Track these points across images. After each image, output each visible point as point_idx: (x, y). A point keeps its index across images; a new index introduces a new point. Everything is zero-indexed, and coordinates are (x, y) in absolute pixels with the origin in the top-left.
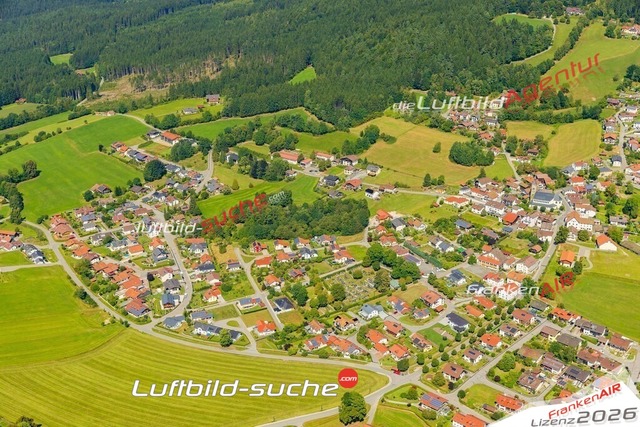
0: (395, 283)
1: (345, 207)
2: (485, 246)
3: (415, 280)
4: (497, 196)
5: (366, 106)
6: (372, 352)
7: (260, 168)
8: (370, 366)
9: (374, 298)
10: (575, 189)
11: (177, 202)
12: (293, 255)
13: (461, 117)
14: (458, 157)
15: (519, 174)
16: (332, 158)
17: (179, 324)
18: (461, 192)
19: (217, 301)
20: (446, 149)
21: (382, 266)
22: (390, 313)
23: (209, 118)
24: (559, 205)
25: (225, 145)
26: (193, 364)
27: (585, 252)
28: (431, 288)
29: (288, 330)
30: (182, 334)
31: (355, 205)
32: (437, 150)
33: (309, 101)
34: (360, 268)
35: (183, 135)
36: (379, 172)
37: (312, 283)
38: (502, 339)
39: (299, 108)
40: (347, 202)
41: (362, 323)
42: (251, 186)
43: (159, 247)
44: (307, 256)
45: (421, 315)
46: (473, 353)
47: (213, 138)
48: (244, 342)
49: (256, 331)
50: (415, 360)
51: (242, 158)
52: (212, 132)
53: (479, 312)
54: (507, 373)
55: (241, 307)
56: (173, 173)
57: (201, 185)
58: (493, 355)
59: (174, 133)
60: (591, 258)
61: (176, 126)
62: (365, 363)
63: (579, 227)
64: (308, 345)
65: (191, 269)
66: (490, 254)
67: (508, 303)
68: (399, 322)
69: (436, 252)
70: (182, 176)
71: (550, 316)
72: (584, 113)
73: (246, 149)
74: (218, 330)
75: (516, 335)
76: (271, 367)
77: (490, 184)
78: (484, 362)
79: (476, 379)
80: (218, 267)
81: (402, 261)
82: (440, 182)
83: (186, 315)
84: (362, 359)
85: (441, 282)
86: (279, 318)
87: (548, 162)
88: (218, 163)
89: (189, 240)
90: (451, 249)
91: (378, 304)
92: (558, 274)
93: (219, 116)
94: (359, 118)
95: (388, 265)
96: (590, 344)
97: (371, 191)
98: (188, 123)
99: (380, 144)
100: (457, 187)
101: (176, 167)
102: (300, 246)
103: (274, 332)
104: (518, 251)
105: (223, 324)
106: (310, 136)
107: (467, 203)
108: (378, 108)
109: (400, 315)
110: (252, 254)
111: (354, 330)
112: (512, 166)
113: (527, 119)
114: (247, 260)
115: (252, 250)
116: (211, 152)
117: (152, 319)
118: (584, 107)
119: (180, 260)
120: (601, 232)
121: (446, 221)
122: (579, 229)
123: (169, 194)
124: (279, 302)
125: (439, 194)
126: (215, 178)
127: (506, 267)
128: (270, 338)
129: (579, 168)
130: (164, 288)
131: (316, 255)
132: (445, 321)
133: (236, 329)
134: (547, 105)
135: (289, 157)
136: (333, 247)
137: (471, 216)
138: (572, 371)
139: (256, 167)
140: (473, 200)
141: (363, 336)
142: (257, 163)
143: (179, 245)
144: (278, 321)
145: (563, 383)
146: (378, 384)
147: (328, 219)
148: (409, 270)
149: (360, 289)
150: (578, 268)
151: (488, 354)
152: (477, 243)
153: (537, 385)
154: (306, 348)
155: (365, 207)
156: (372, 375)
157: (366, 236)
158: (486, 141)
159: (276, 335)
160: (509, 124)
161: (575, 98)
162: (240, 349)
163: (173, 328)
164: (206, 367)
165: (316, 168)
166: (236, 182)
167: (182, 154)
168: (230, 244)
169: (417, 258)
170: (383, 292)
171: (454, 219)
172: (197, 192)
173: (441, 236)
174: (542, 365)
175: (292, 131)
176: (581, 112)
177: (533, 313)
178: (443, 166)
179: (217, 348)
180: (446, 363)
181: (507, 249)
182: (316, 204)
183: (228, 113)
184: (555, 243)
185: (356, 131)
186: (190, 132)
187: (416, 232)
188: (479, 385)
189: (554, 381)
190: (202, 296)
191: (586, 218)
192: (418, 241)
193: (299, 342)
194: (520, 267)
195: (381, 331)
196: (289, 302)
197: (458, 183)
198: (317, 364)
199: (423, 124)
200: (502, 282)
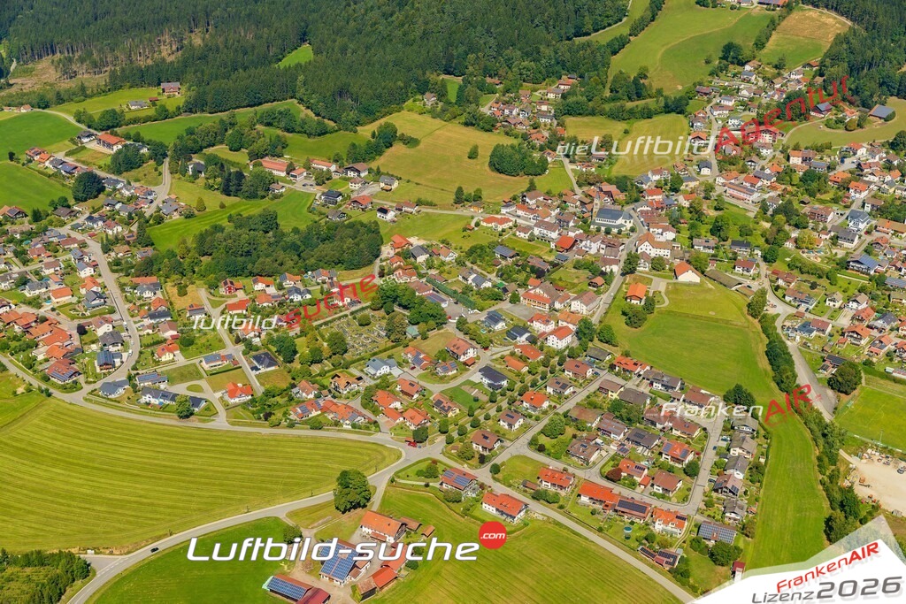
0: (413, 331)
1: (349, 231)
2: (533, 280)
3: (440, 325)
4: (550, 215)
5: (379, 97)
6: (381, 419)
7: (234, 181)
8: (378, 437)
9: (385, 350)
10: (649, 204)
11: (120, 229)
12: (279, 296)
13: (507, 112)
14: (500, 164)
15: (580, 186)
16: (333, 168)
17: (121, 391)
18: (504, 211)
19: (173, 358)
20: (485, 155)
21: (397, 309)
22: (406, 369)
23: (164, 115)
24: (629, 225)
25: (185, 151)
26: (139, 443)
27: (660, 285)
28: (461, 335)
29: (268, 394)
30: (125, 404)
31: (362, 230)
32: (473, 155)
33: (302, 90)
34: (369, 312)
35: (128, 137)
36: (396, 184)
37: (303, 333)
38: (549, 397)
39: (289, 101)
40: (352, 226)
41: (369, 382)
42: (222, 206)
43: (95, 289)
44: (297, 298)
45: (446, 370)
46: (511, 417)
47: (170, 142)
48: (210, 412)
49: (226, 397)
50: (437, 428)
51: (210, 168)
52: (168, 133)
53: (521, 364)
54: (554, 441)
55: (206, 366)
56: (115, 190)
57: (154, 205)
58: (537, 419)
59: (116, 135)
60: (667, 293)
61: (118, 125)
62: (370, 434)
63: (653, 252)
64: (296, 412)
65: (138, 318)
66: (538, 290)
67: (559, 352)
68: (416, 380)
69: (468, 289)
70: (127, 193)
71: (612, 367)
72: (666, 106)
73: (215, 157)
74: (174, 397)
75: (567, 392)
76: (246, 443)
77: (541, 199)
78: (526, 428)
79: (515, 450)
80: (175, 314)
81: (422, 301)
82: (477, 198)
83: (130, 378)
84: (367, 428)
85: (472, 327)
86: (257, 378)
87: (616, 171)
88: (177, 176)
89: (136, 280)
90: (488, 284)
91: (390, 357)
92: (624, 314)
93: (178, 112)
94: (370, 114)
95: (405, 307)
96: (660, 401)
97: (384, 211)
98: (135, 121)
99: (398, 149)
100: (498, 204)
101: (117, 182)
102: (288, 284)
103: (250, 397)
104: (574, 285)
105: (181, 389)
106: (304, 138)
107: (511, 224)
108: (396, 100)
109: (418, 372)
110: (222, 297)
111: (358, 392)
112: (571, 175)
113: (593, 113)
114: (215, 305)
115: (222, 290)
116: (167, 160)
117: (84, 385)
118: (666, 98)
119: (123, 307)
120: (681, 259)
121: (482, 248)
122: (653, 255)
123: (109, 219)
124: (257, 358)
125: (474, 213)
126: (173, 196)
127: (557, 305)
128: (245, 405)
129: (657, 178)
130: (100, 344)
131: (309, 296)
132: (477, 377)
133: (198, 395)
134: (619, 95)
135: (275, 167)
136: (332, 285)
137: (516, 242)
138: (637, 435)
139: (228, 180)
140: (519, 221)
141: (369, 399)
142: (230, 174)
143: (122, 287)
144: (256, 384)
145: (625, 451)
146: (387, 460)
147: (326, 249)
148: (431, 312)
149: (367, 338)
150: (650, 305)
151: (531, 417)
152: (522, 276)
153: (591, 454)
154: (293, 417)
155: (377, 232)
156: (380, 449)
157: (376, 270)
158: (537, 143)
159: (253, 401)
160: (569, 120)
161: (656, 85)
162: (204, 421)
163: (113, 396)
164: (158, 446)
165: (312, 181)
166: (201, 201)
167: (126, 163)
168: (193, 283)
169: (444, 296)
170: (397, 342)
171: (493, 246)
172: (147, 215)
173: (475, 267)
174: (599, 429)
175: (279, 132)
176: (663, 104)
177: (590, 364)
178: (480, 175)
179: (172, 421)
180: (476, 430)
181: (560, 283)
182: (310, 229)
183: (190, 108)
184: (623, 274)
185: (366, 131)
186: (138, 134)
187: (443, 264)
188: (518, 457)
189: (614, 448)
190: (153, 353)
191: (661, 242)
192: (445, 276)
193: (284, 409)
194: (576, 306)
195: (393, 392)
196: (271, 359)
197: (500, 199)
198: (307, 437)
199: (456, 121)
200: (551, 327)
